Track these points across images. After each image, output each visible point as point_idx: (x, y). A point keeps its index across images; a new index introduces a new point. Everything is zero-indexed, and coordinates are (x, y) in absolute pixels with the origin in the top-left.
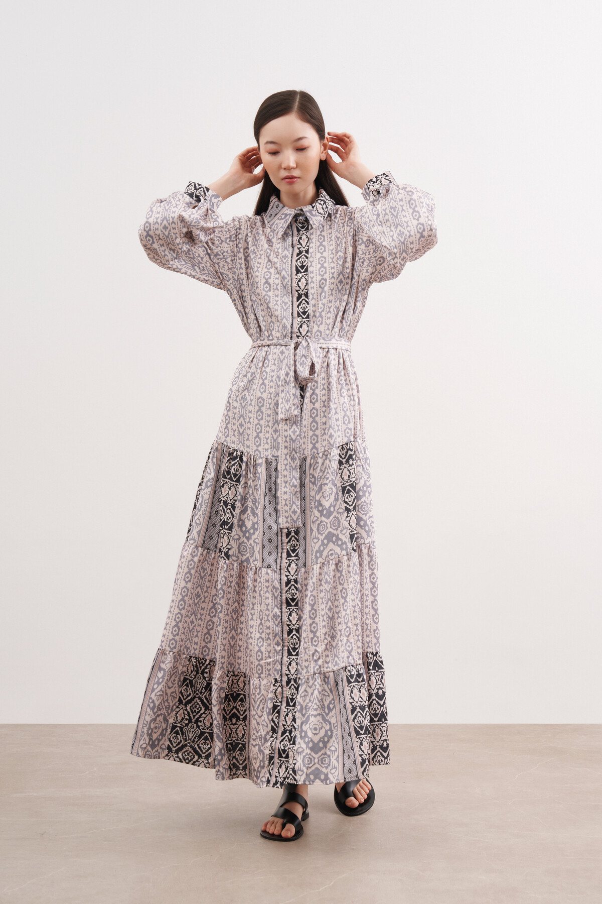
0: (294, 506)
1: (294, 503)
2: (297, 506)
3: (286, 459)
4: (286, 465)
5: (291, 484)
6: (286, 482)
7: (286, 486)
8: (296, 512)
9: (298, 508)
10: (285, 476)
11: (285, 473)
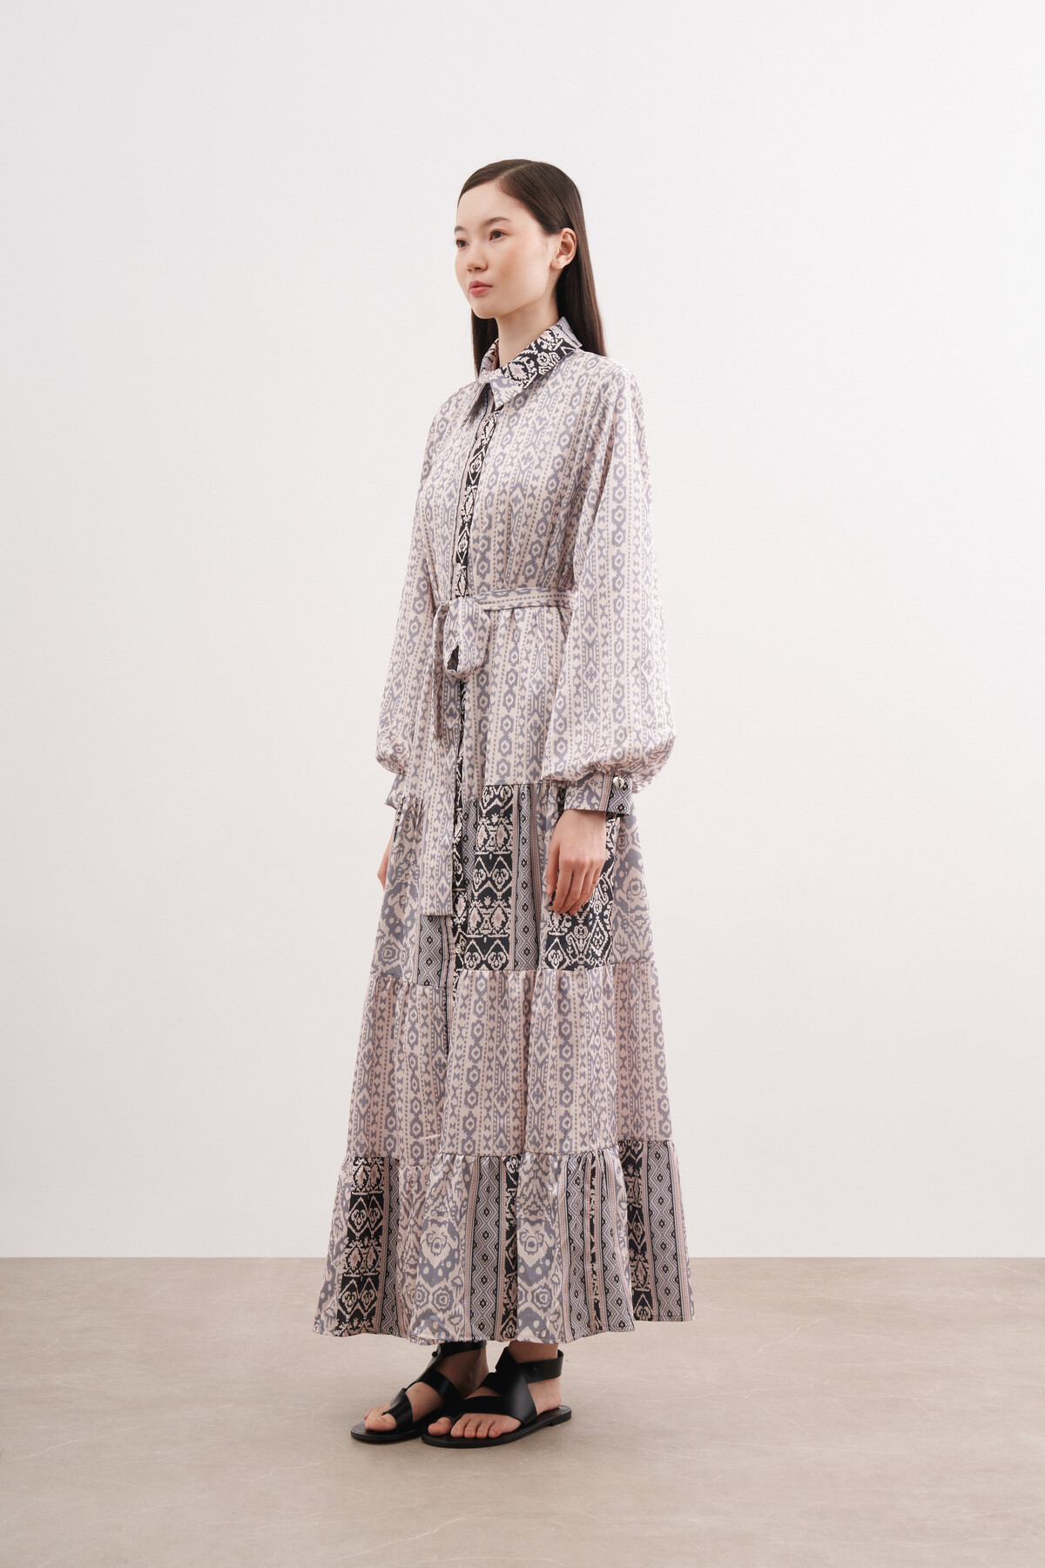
0: (443, 880)
1: (443, 874)
2: (447, 880)
3: (441, 802)
4: (439, 812)
5: (442, 843)
6: (435, 840)
7: (434, 847)
8: (446, 889)
9: (449, 884)
10: (436, 830)
11: (437, 824)
